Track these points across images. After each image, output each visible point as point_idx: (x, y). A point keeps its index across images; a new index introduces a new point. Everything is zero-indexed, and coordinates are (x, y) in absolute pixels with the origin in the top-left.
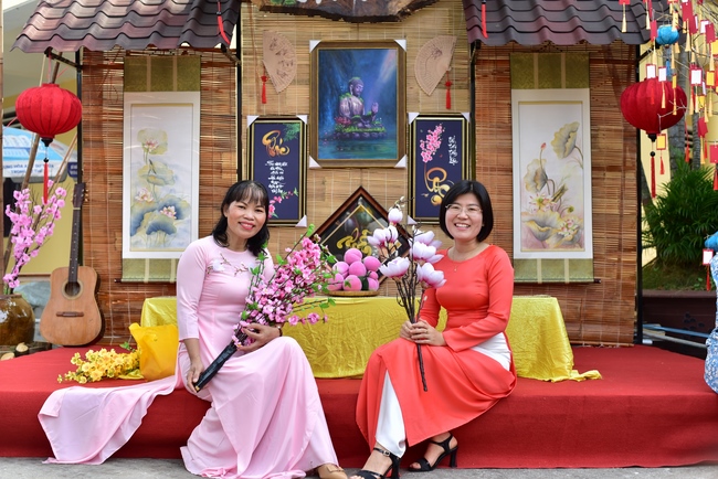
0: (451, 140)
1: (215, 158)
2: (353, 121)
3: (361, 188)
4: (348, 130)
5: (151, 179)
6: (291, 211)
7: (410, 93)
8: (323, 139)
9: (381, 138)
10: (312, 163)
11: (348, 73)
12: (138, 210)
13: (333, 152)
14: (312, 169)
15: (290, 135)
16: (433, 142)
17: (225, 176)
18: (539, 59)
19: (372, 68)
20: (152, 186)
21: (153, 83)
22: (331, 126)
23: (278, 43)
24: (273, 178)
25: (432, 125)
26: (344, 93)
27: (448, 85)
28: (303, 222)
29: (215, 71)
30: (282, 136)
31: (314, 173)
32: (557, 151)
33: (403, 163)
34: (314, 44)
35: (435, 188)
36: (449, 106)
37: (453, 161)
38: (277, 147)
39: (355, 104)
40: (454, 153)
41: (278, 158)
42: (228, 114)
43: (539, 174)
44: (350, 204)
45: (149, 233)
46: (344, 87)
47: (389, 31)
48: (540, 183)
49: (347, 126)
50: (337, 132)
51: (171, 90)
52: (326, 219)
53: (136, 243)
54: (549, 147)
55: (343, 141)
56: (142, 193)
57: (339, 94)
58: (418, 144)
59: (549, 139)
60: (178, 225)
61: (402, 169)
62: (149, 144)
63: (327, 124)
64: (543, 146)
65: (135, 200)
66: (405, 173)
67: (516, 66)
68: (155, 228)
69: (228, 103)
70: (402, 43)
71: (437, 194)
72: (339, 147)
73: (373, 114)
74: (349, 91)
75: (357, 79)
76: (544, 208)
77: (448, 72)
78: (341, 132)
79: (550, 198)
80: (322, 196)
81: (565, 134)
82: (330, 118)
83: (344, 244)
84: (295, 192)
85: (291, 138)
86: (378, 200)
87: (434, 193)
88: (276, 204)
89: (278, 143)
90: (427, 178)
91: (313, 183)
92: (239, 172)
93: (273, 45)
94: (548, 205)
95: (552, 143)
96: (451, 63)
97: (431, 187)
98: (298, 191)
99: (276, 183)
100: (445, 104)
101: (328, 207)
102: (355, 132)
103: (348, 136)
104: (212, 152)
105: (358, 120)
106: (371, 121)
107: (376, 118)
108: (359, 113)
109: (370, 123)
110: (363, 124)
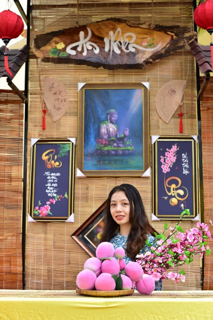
0: (184, 156)
1: (7, 169)
2: (110, 142)
4: (106, 149)
6: (61, 211)
7: (154, 119)
8: (87, 155)
9: (131, 154)
10: (79, 173)
11: (107, 106)
13: (95, 165)
14: (80, 178)
15: (62, 152)
16: (170, 157)
17: (13, 184)
19: (124, 105)
22: (93, 145)
23: (55, 85)
24: (49, 185)
25: (169, 145)
26: (103, 121)
27: (181, 115)
28: (71, 218)
29: (9, 106)
30: (57, 153)
31: (80, 181)
33: (148, 173)
34: (81, 85)
35: (172, 193)
36: (181, 131)
37: (186, 172)
38: (53, 162)
39: (111, 129)
40: (187, 166)
41: (53, 170)
42: (17, 137)
46: (103, 117)
47: (137, 77)
49: (105, 145)
50: (98, 150)
52: (89, 216)
57: (100, 122)
58: (159, 159)
61: (147, 178)
63: (90, 143)
66: (150, 181)
69: (17, 130)
70: (147, 84)
71: (174, 197)
72: (99, 161)
73: (125, 136)
74: (107, 120)
75: (113, 111)
77: (180, 106)
78: (101, 150)
80: (86, 198)
82: (92, 139)
84: (66, 195)
85: (63, 155)
87: (171, 197)
88: (51, 205)
89: (53, 159)
90: (166, 184)
91: (79, 189)
92: (25, 180)
93: (52, 87)
96: (183, 99)
97: (170, 192)
98: (68, 195)
99: (52, 188)
100: (178, 129)
101: (90, 207)
102: (111, 150)
103: (106, 153)
104: (5, 166)
105: (114, 141)
106: (123, 141)
107: (127, 140)
108: (114, 136)
109: (122, 143)
110: (118, 144)
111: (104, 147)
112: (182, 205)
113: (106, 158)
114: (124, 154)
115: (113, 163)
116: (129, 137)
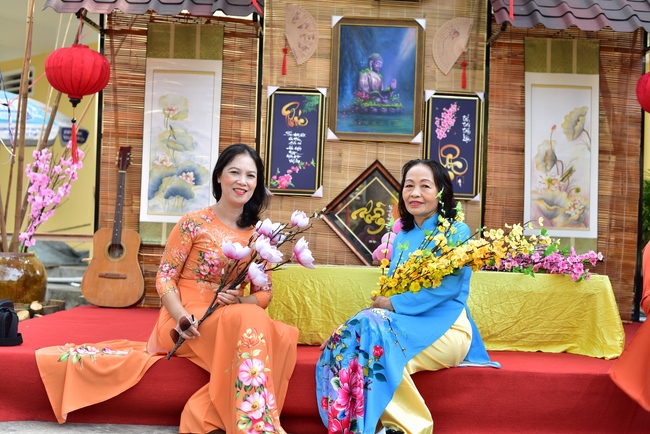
0: (465, 118)
1: (235, 126)
2: (371, 96)
3: (377, 162)
4: (366, 105)
5: (171, 145)
6: (306, 182)
7: (428, 71)
8: (342, 112)
9: (398, 113)
10: (331, 135)
11: (369, 49)
12: (157, 174)
13: (351, 126)
14: (330, 141)
15: (309, 107)
16: (448, 119)
18: (552, 44)
19: (392, 46)
20: (171, 151)
21: (176, 51)
22: (350, 99)
23: (301, 16)
24: (291, 148)
25: (447, 103)
26: (364, 68)
27: (464, 65)
28: (319, 192)
29: (237, 41)
30: (302, 107)
31: (332, 145)
32: (567, 133)
33: (419, 139)
34: (336, 19)
35: (448, 165)
36: (464, 86)
37: (466, 139)
38: (296, 118)
39: (374, 80)
40: (468, 131)
41: (297, 129)
42: (249, 83)
43: (549, 155)
44: (365, 176)
45: (167, 197)
46: (364, 63)
47: (409, 10)
48: (549, 163)
49: (365, 100)
50: (355, 106)
51: (193, 58)
52: (342, 191)
53: (154, 206)
54: (559, 129)
55: (361, 115)
56: (161, 158)
57: (360, 69)
58: (433, 121)
59: (560, 121)
60: (196, 191)
61: (416, 144)
62: (170, 110)
63: (346, 97)
64: (554, 127)
65: (154, 164)
66: (420, 149)
67: (529, 51)
68: (174, 193)
69: (249, 73)
70: (422, 22)
71: (450, 170)
72: (357, 120)
73: (391, 90)
74: (369, 67)
75: (377, 55)
76: (552, 187)
77: (464, 53)
78: (359, 106)
79: (559, 178)
80: (338, 167)
81: (574, 118)
82: (349, 92)
83: (358, 215)
84: (313, 163)
85: (310, 110)
86: (393, 174)
88: (293, 174)
89: (297, 115)
90: (441, 154)
91: (330, 155)
92: (258, 141)
93: (295, 19)
94: (556, 185)
95: (562, 125)
96: (468, 44)
97: (445, 163)
98: (315, 162)
99: (294, 153)
100: (461, 83)
101: (343, 178)
102: (373, 106)
103: (366, 110)
104: (232, 121)
105: (377, 95)
106: (389, 96)
107: (394, 94)
109: (388, 99)
110: (381, 99)
111: (364, 102)
112: (460, 181)
113: (366, 117)
114: (389, 113)
115: (374, 123)
116: (397, 91)
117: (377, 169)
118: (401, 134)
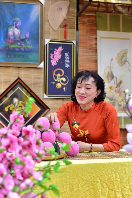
0: (66, 54)
2: (15, 42)
3: (19, 78)
7: (46, 27)
9: (30, 51)
16: (57, 55)
18: (110, 16)
19: (26, 14)
22: (2, 43)
25: (57, 46)
26: (11, 26)
27: (65, 26)
32: (118, 63)
33: (42, 65)
35: (58, 80)
36: (65, 37)
37: (67, 66)
39: (16, 33)
40: (68, 61)
43: (110, 74)
44: (12, 87)
46: (10, 23)
48: (110, 78)
49: (12, 44)
50: (6, 47)
54: (115, 60)
57: (7, 26)
58: (50, 56)
59: (115, 56)
61: (40, 69)
64: (112, 60)
66: (43, 71)
67: (98, 19)
70: (43, 1)
71: (59, 82)
72: (7, 55)
73: (26, 38)
74: (13, 25)
75: (18, 19)
76: (112, 91)
77: (65, 20)
78: (8, 47)
79: (115, 86)
81: (122, 54)
82: (2, 39)
83: (9, 109)
86: (28, 85)
87: (57, 82)
90: (54, 74)
94: (114, 90)
95: (116, 58)
96: (67, 15)
97: (56, 78)
100: (63, 36)
102: (16, 47)
103: (12, 49)
105: (18, 41)
106: (25, 42)
107: (28, 41)
108: (18, 37)
109: (24, 43)
110: (21, 43)
111: (11, 45)
112: (64, 88)
114: (25, 51)
116: (29, 39)
117: (19, 82)
118: (32, 63)
